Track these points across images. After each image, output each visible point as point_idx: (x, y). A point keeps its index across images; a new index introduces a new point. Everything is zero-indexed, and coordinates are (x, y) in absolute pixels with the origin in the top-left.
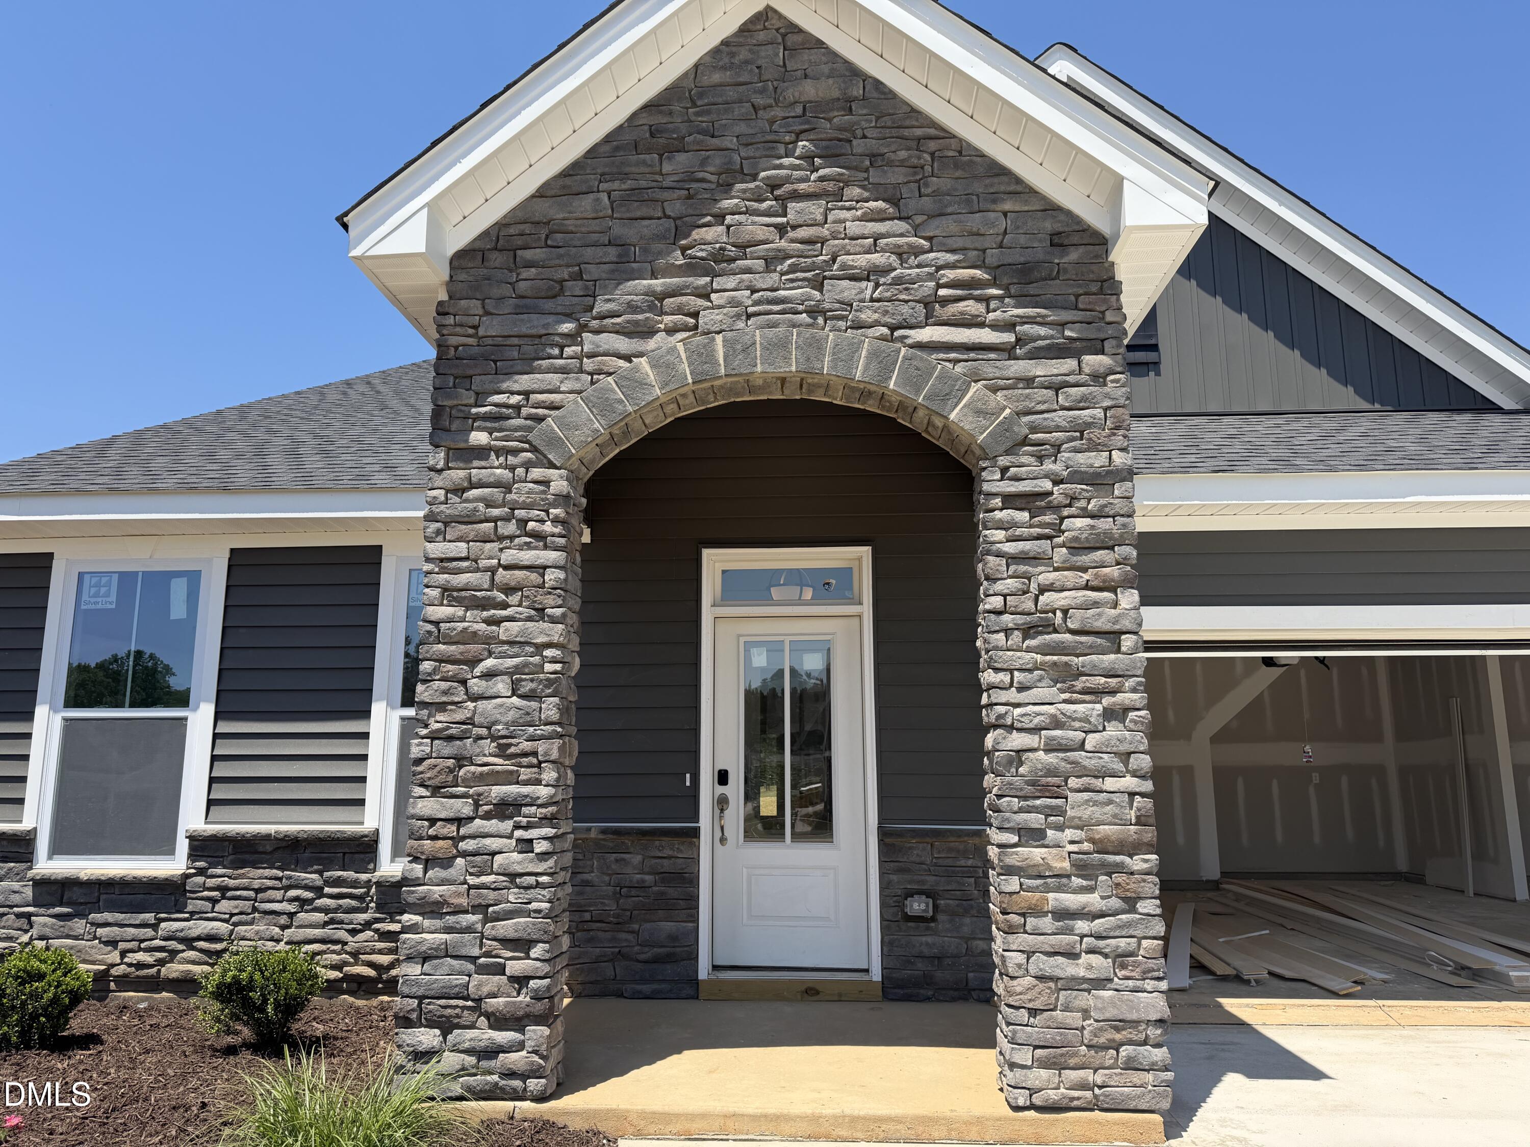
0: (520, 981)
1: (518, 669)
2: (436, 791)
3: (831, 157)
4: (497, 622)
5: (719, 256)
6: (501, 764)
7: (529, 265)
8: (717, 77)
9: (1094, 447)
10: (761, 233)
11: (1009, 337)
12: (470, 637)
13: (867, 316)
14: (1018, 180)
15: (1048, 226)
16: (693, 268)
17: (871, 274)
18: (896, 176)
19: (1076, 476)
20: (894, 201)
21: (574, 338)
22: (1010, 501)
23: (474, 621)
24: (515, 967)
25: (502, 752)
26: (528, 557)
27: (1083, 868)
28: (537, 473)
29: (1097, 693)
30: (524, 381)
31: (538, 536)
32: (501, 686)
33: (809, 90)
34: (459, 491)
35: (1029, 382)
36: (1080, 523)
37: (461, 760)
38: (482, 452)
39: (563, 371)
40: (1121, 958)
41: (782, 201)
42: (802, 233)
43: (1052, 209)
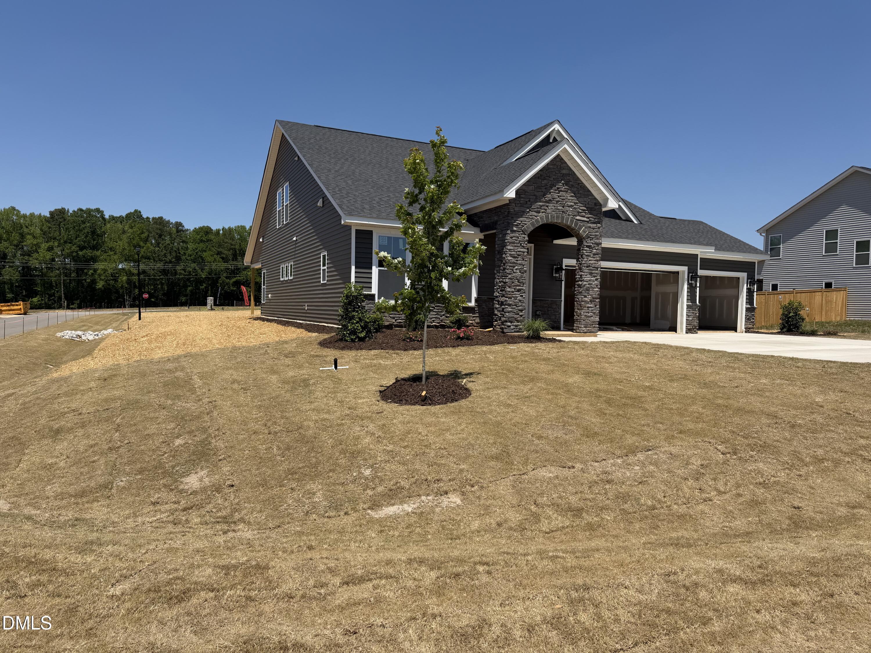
0: (521, 316)
1: (521, 268)
2: (509, 287)
3: (567, 185)
4: (517, 260)
5: (550, 200)
6: (519, 284)
7: (522, 198)
8: (551, 167)
9: (597, 239)
10: (557, 197)
11: (588, 220)
12: (514, 263)
13: (570, 214)
14: (591, 193)
15: (595, 202)
16: (547, 202)
17: (572, 206)
18: (575, 189)
19: (595, 244)
20: (574, 194)
21: (528, 212)
22: (587, 246)
23: (513, 260)
24: (521, 314)
25: (518, 282)
26: (522, 250)
27: (591, 301)
28: (523, 236)
29: (595, 276)
30: (521, 219)
31: (523, 247)
32: (518, 271)
33: (564, 172)
34: (512, 238)
35: (590, 227)
36: (595, 251)
37: (513, 282)
38: (515, 231)
39: (527, 218)
40: (594, 313)
41: (559, 191)
42: (562, 198)
43: (595, 199)
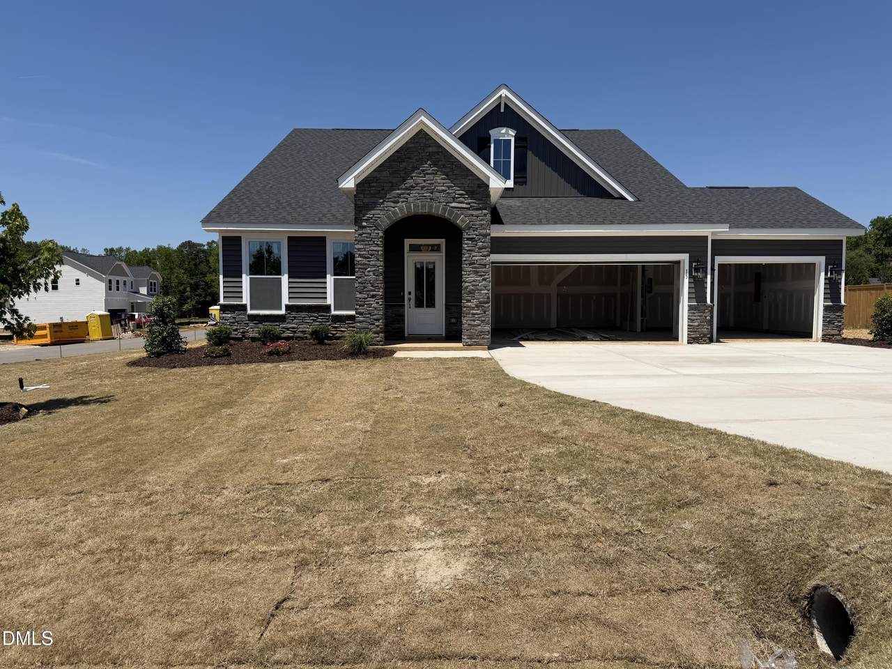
1: (374, 270)
2: (360, 293)
3: (435, 165)
4: (370, 261)
5: (412, 186)
6: (373, 288)
7: (374, 187)
8: (411, 146)
9: (484, 229)
10: (420, 181)
11: (469, 206)
12: (365, 264)
13: (442, 200)
14: (472, 173)
15: (479, 183)
16: (407, 189)
17: (443, 191)
18: (448, 170)
19: (480, 235)
20: (447, 175)
21: (382, 203)
22: (468, 239)
23: (365, 261)
25: (372, 286)
26: (375, 249)
28: (376, 231)
29: (481, 276)
30: (373, 212)
31: (378, 245)
32: (371, 274)
33: (430, 149)
34: (361, 235)
35: (472, 215)
36: (480, 244)
37: (365, 287)
38: (365, 227)
39: (380, 210)
41: (425, 174)
42: (428, 182)
43: (479, 179)
